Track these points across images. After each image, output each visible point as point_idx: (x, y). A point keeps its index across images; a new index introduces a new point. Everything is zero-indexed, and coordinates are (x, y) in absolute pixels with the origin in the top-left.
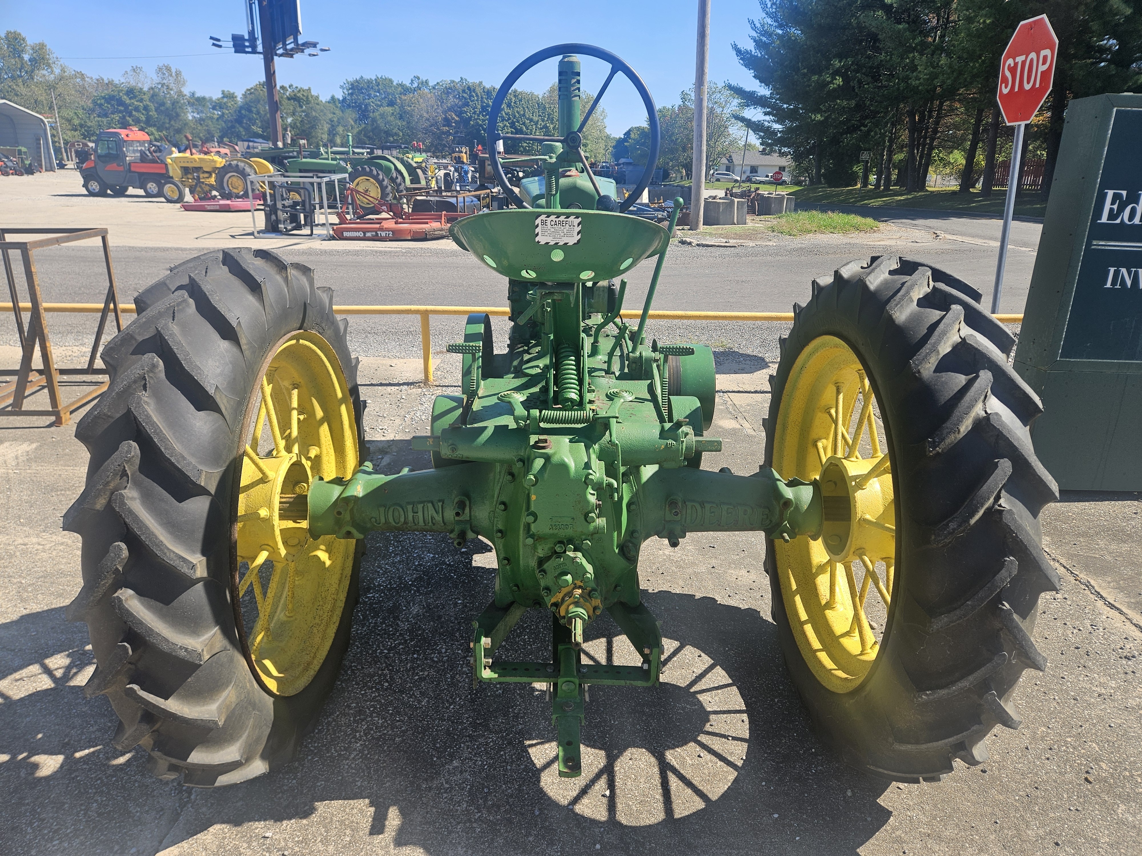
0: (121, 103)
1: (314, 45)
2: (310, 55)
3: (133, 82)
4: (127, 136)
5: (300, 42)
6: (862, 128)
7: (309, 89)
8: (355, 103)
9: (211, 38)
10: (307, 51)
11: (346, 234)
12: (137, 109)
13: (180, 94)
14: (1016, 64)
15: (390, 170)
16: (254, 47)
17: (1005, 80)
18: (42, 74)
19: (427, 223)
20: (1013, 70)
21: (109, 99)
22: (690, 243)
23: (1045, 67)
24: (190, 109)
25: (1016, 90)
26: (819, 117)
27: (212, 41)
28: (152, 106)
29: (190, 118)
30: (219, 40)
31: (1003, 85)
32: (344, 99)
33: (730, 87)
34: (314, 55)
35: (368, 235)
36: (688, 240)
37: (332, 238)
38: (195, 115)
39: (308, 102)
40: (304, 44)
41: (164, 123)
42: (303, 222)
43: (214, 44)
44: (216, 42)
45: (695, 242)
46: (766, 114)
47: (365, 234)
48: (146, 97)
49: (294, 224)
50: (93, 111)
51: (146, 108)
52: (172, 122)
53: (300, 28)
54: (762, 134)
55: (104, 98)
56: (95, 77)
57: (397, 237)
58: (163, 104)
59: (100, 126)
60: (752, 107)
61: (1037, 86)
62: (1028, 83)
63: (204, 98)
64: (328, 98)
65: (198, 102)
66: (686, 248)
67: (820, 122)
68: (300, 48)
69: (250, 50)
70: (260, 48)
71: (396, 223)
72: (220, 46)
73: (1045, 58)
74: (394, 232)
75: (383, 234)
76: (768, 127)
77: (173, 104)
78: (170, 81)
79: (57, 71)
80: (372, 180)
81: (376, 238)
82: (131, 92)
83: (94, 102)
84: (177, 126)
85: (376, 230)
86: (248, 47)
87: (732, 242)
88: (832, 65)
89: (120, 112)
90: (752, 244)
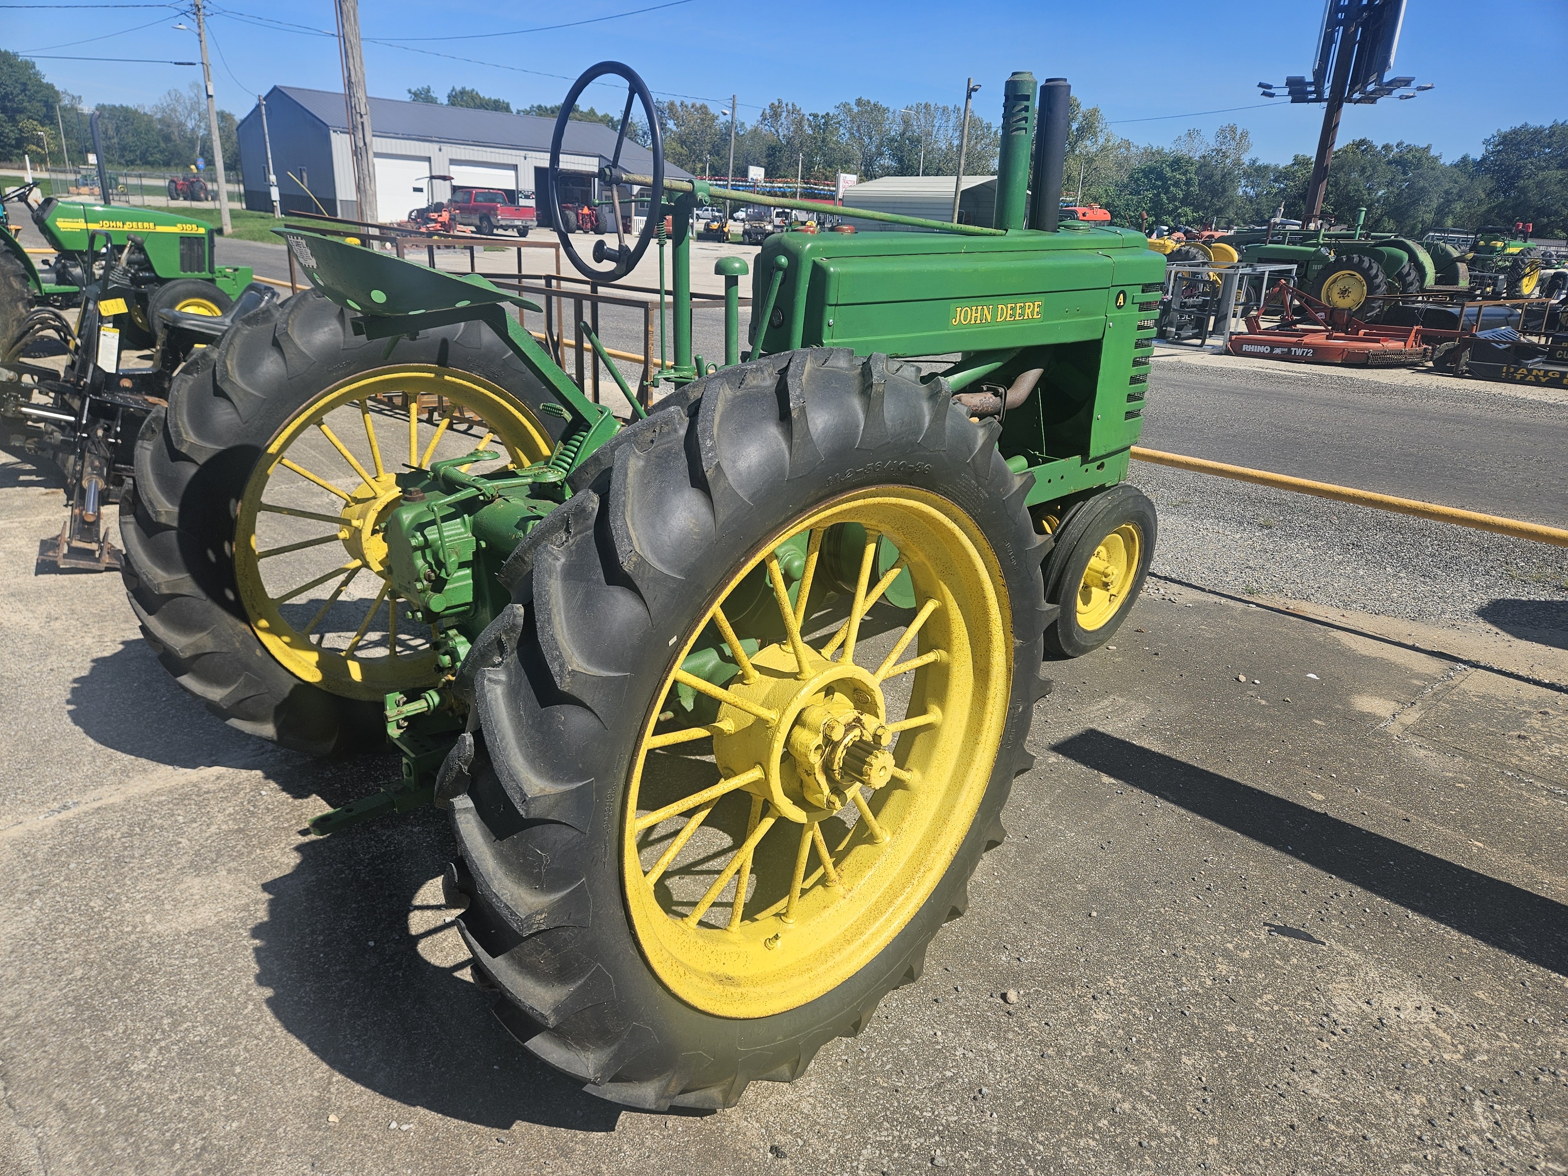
0: (1161, 176)
1: (1407, 82)
2: (1401, 97)
3: (1183, 150)
4: (1084, 215)
5: (1386, 79)
7: (1429, 147)
8: (1501, 165)
9: (1261, 85)
10: (1397, 93)
11: (1245, 348)
12: (1176, 184)
13: (1237, 163)
15: (1400, 260)
16: (1319, 92)
18: (1088, 146)
19: (1378, 341)
21: (1147, 172)
24: (1243, 182)
27: (1262, 90)
28: (1196, 180)
29: (1240, 192)
30: (1270, 87)
32: (1484, 159)
34: (1408, 97)
35: (1278, 351)
37: (1227, 353)
38: (1248, 190)
39: (1419, 165)
40: (1390, 83)
41: (1204, 201)
42: (1210, 329)
43: (1264, 94)
44: (1267, 90)
47: (1272, 350)
48: (1193, 169)
49: (1197, 331)
50: (1126, 186)
51: (1188, 183)
52: (1215, 200)
53: (1392, 60)
55: (1143, 171)
56: (1142, 145)
57: (1320, 357)
58: (1210, 177)
59: (1128, 205)
63: (1266, 167)
64: (1457, 158)
65: (1258, 172)
68: (1387, 89)
69: (1314, 96)
70: (1327, 95)
71: (1328, 338)
72: (1272, 95)
74: (1316, 349)
75: (1299, 352)
77: (1223, 176)
78: (1230, 148)
79: (1101, 141)
80: (1358, 276)
81: (1287, 357)
82: (1177, 163)
83: (1131, 177)
84: (1219, 204)
85: (1289, 345)
86: (1312, 93)
89: (1155, 187)
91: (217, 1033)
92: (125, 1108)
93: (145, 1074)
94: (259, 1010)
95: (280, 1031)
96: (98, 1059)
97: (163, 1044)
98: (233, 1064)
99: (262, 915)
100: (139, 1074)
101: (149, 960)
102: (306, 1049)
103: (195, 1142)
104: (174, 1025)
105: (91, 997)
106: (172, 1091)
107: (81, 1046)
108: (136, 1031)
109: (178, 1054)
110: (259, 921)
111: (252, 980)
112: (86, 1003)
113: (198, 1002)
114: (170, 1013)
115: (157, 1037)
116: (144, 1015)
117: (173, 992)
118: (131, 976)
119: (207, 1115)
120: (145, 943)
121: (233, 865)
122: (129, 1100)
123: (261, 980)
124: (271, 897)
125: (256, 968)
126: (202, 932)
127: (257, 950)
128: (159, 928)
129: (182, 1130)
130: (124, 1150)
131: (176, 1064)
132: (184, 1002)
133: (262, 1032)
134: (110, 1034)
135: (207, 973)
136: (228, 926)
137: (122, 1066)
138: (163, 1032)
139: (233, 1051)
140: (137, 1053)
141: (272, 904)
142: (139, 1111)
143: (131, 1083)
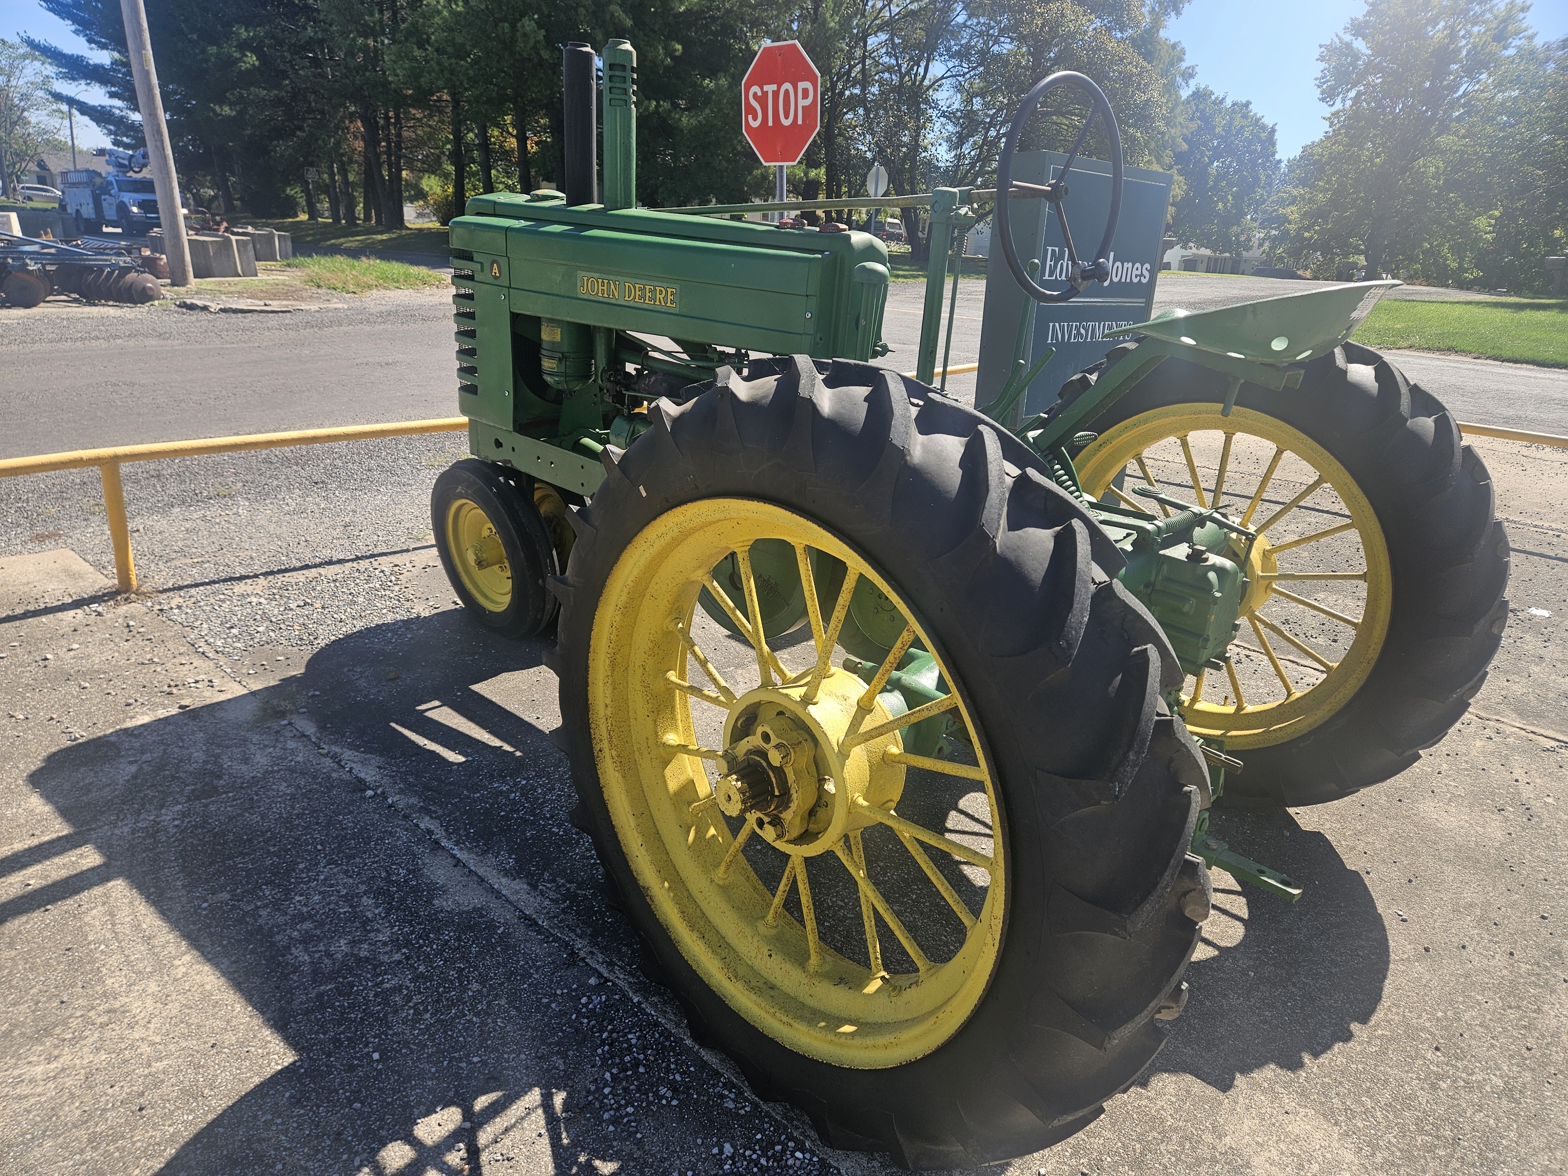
6: (298, 133)
14: (765, 94)
17: (751, 110)
20: (762, 100)
22: (205, 308)
23: (808, 102)
25: (770, 124)
26: (227, 110)
31: (750, 117)
33: (31, 44)
36: (199, 303)
45: (214, 306)
46: (112, 95)
54: (112, 127)
60: (83, 82)
61: (800, 122)
62: (787, 117)
66: (194, 316)
67: (228, 117)
73: (805, 92)
76: (122, 117)
87: (275, 305)
88: (234, 33)
90: (314, 307)
91: (1422, 1043)
92: (1533, 1070)
93: (1498, 1073)
94: (1378, 1025)
95: (1385, 1002)
96: (1517, 1115)
97: (1464, 1075)
98: (1438, 1019)
99: (1270, 1071)
100: (1501, 1077)
101: (1394, 1140)
102: (1387, 982)
103: (1512, 1014)
104: (1441, 1077)
105: (1473, 1165)
106: (1493, 1046)
107: (1520, 1136)
108: (1471, 1103)
109: (1462, 1060)
110: (1279, 1071)
111: (1351, 1044)
112: (1482, 1165)
113: (1407, 1072)
114: (1434, 1087)
115: (1462, 1084)
116: (1453, 1107)
117: (1413, 1097)
118: (1424, 1145)
119: (1489, 1017)
120: (1379, 1159)
121: (1208, 1138)
122: (1524, 1070)
123: (1348, 1037)
124: (1238, 1075)
125: (1337, 1047)
126: (1329, 1115)
127: (1316, 1055)
128: (1349, 1156)
129: (1512, 1026)
130: (1557, 1052)
131: (1472, 1056)
132: (1415, 1082)
133: (1398, 1014)
134: (1492, 1122)
135: (1372, 1081)
136: (1304, 1094)
137: (1508, 1092)
138: (1455, 1081)
139: (1428, 1024)
140: (1488, 1089)
141: (1246, 1070)
142: (1526, 1059)
143: (1513, 1078)
